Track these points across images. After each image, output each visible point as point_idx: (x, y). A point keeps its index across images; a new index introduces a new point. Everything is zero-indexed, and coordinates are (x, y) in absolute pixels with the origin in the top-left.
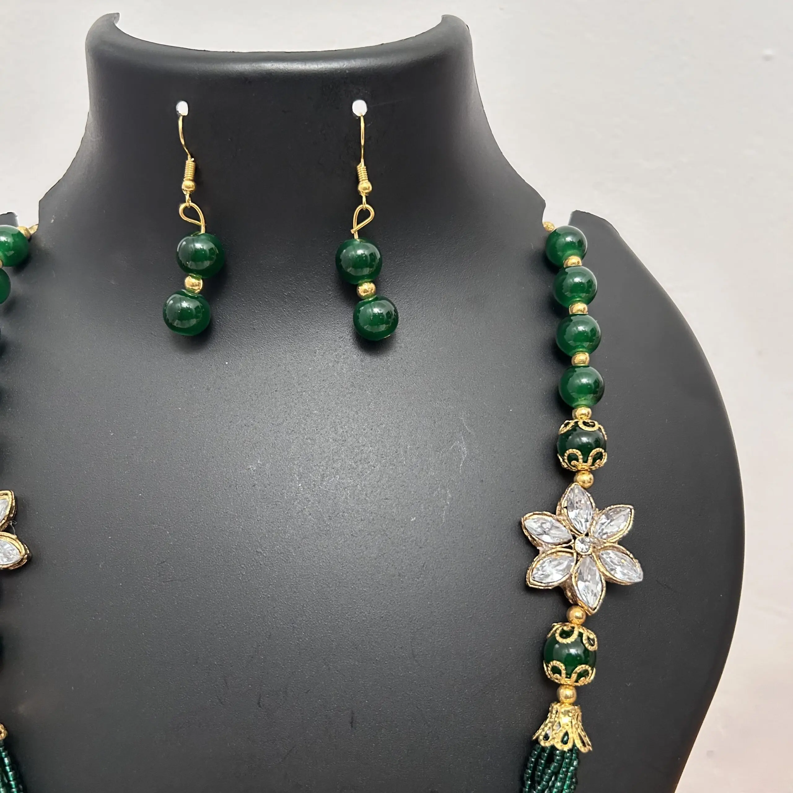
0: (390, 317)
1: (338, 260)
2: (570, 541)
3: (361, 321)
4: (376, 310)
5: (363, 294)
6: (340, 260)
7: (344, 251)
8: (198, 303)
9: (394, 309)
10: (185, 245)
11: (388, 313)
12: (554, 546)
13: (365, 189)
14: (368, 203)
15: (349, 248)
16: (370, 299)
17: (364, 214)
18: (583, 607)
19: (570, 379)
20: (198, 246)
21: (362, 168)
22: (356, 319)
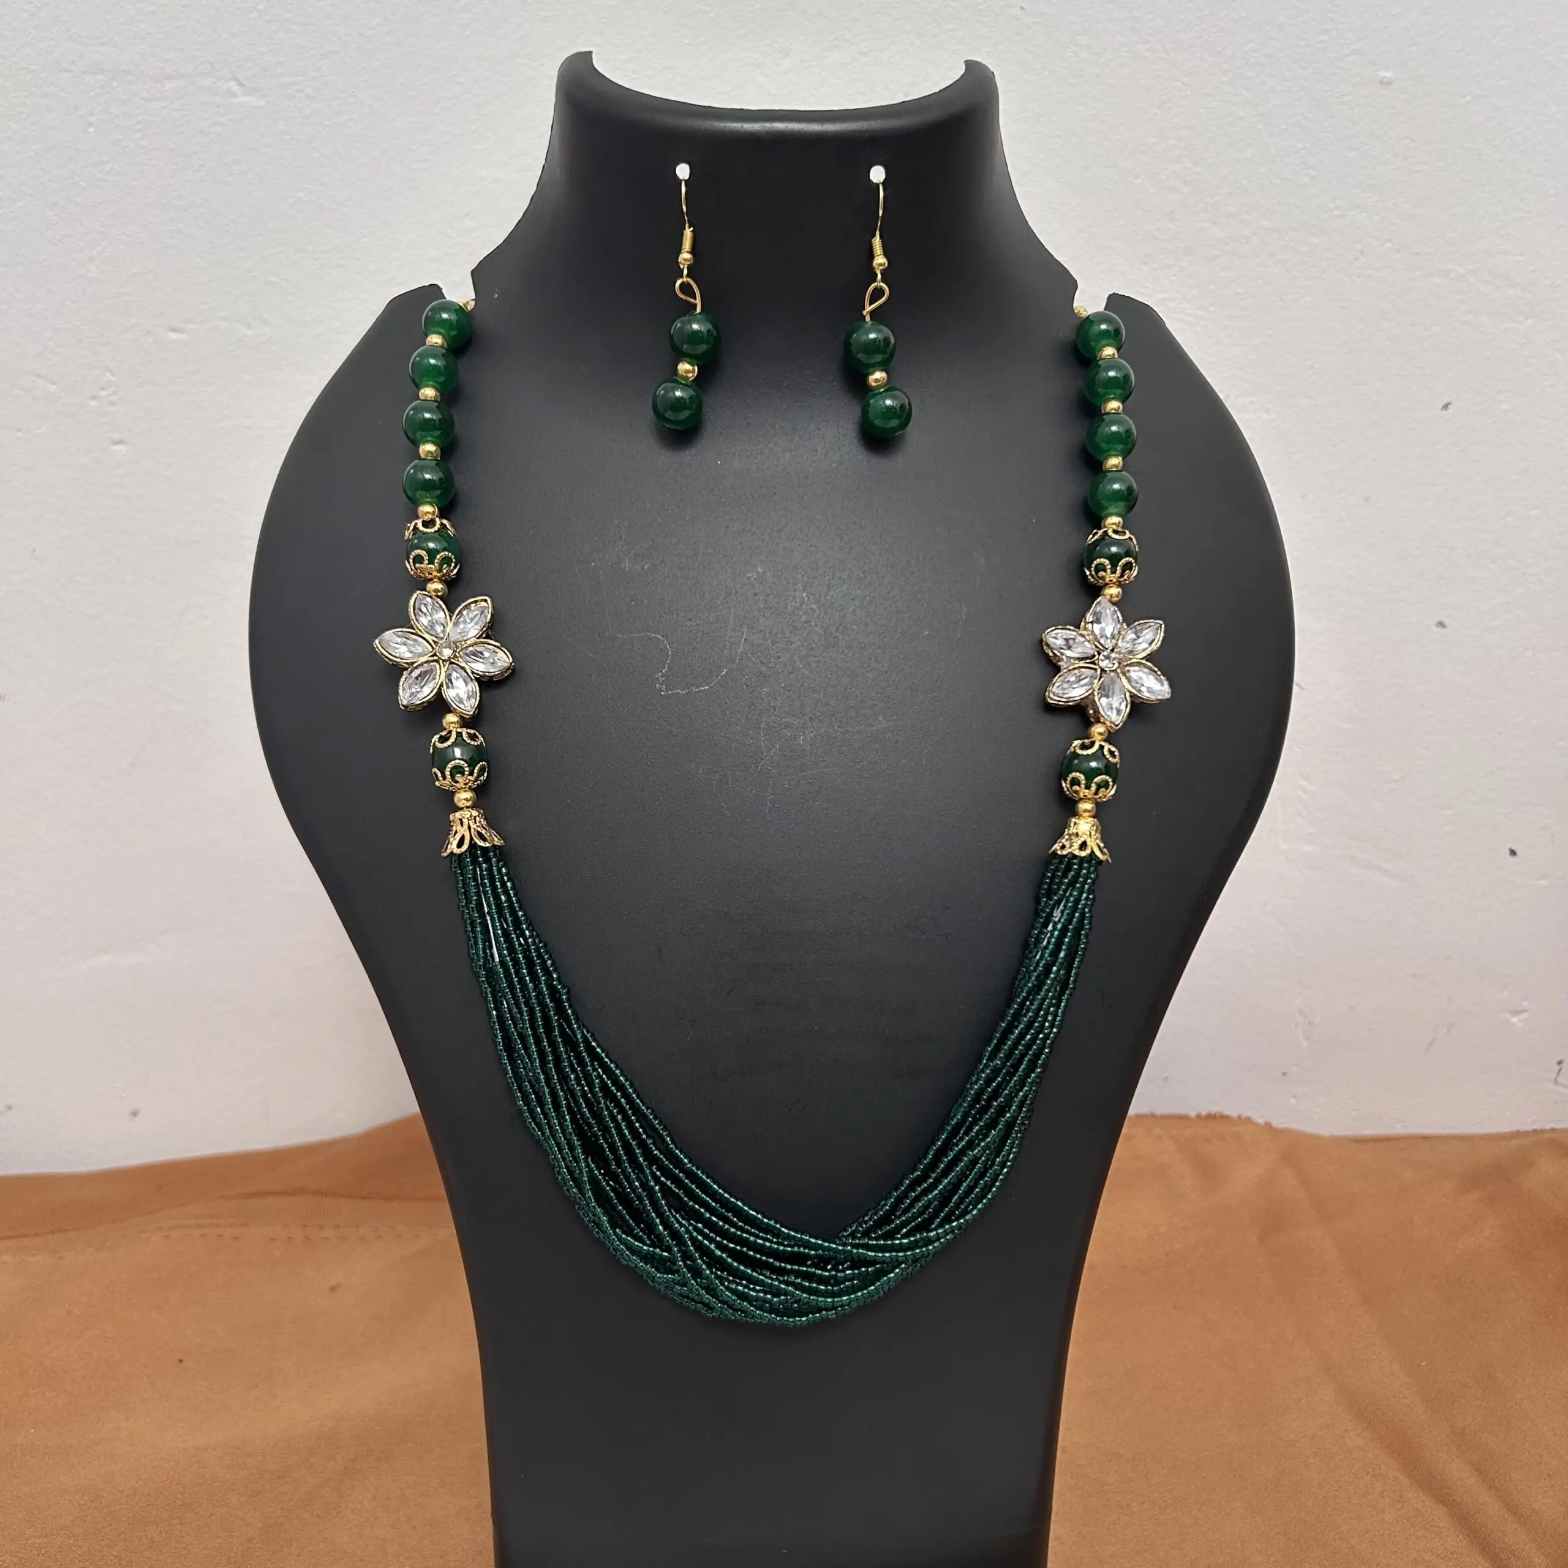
0: (904, 411)
1: (847, 345)
2: (1094, 656)
3: (871, 415)
4: (888, 402)
5: (874, 384)
6: (850, 345)
7: (855, 335)
8: (692, 392)
9: (907, 401)
10: (680, 327)
11: (902, 406)
12: (1077, 662)
13: (880, 265)
14: (883, 280)
15: (861, 331)
16: (882, 390)
17: (878, 293)
18: (1104, 723)
19: (1101, 485)
20: (695, 327)
21: (877, 242)
22: (865, 413)
